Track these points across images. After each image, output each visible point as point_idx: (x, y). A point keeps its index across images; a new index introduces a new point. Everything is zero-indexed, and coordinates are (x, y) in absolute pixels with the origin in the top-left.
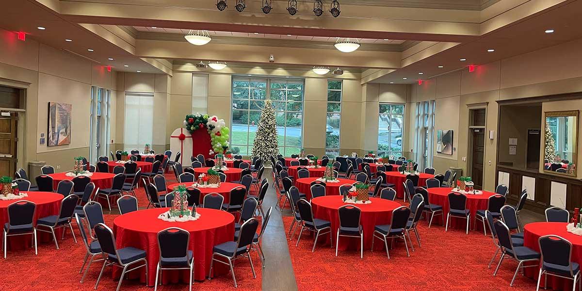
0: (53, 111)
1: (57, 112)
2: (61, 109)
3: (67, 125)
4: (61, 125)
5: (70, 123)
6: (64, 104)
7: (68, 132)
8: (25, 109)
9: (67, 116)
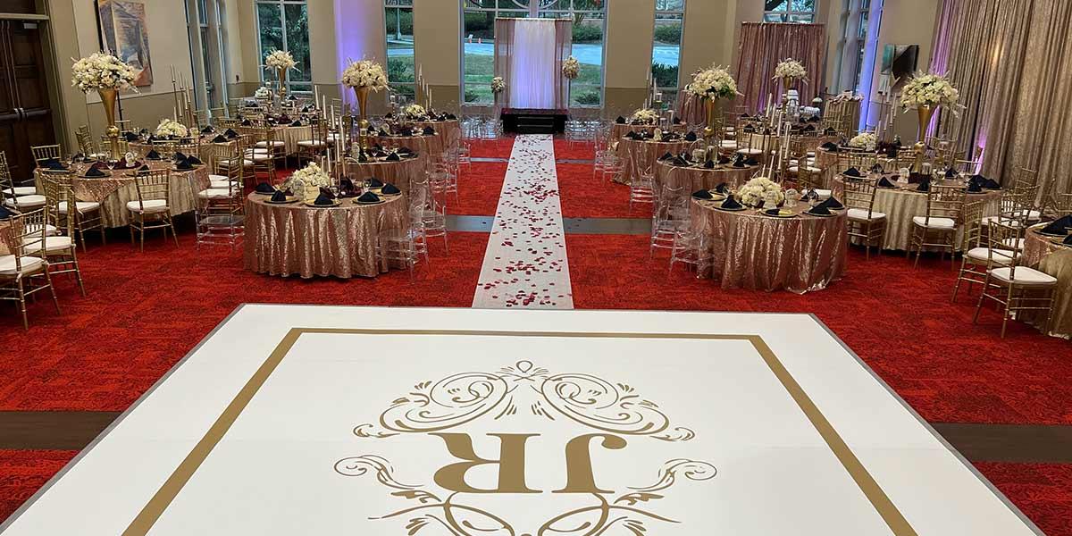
0: (106, 16)
1: (115, 19)
2: (123, 14)
3: (139, 46)
4: (127, 46)
5: (146, 41)
6: (126, 3)
7: (145, 60)
8: (48, 14)
9: (137, 28)
